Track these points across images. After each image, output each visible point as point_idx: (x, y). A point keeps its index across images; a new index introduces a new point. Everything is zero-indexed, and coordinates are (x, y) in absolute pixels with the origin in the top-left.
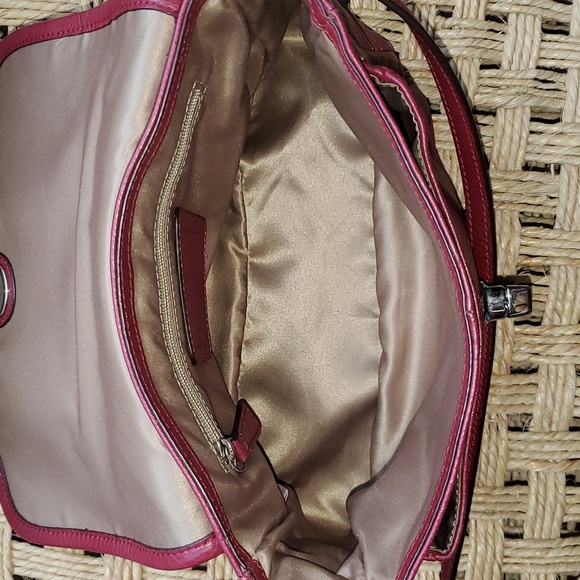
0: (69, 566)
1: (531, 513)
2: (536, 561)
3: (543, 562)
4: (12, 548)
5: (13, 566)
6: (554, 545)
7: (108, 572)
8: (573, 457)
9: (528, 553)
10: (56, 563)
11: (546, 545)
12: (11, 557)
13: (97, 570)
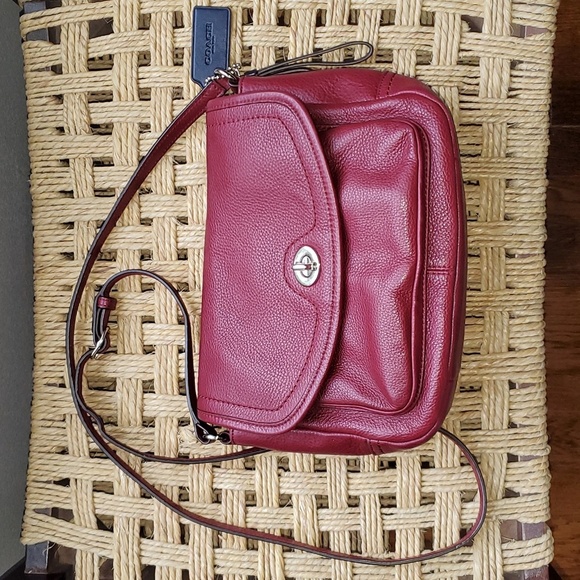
0: (131, 505)
1: (438, 450)
2: (444, 483)
3: (449, 483)
4: (93, 497)
5: (95, 509)
6: (456, 471)
7: (157, 508)
8: (464, 409)
9: (438, 478)
10: (122, 504)
11: (450, 471)
12: (93, 503)
13: (149, 507)
